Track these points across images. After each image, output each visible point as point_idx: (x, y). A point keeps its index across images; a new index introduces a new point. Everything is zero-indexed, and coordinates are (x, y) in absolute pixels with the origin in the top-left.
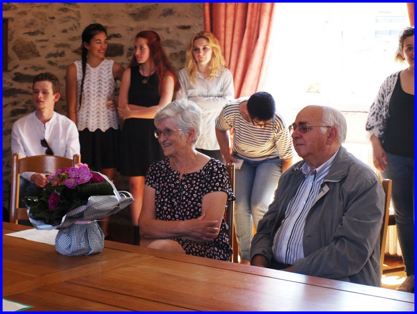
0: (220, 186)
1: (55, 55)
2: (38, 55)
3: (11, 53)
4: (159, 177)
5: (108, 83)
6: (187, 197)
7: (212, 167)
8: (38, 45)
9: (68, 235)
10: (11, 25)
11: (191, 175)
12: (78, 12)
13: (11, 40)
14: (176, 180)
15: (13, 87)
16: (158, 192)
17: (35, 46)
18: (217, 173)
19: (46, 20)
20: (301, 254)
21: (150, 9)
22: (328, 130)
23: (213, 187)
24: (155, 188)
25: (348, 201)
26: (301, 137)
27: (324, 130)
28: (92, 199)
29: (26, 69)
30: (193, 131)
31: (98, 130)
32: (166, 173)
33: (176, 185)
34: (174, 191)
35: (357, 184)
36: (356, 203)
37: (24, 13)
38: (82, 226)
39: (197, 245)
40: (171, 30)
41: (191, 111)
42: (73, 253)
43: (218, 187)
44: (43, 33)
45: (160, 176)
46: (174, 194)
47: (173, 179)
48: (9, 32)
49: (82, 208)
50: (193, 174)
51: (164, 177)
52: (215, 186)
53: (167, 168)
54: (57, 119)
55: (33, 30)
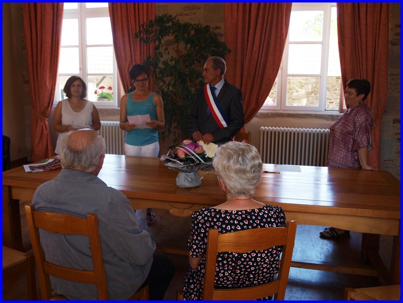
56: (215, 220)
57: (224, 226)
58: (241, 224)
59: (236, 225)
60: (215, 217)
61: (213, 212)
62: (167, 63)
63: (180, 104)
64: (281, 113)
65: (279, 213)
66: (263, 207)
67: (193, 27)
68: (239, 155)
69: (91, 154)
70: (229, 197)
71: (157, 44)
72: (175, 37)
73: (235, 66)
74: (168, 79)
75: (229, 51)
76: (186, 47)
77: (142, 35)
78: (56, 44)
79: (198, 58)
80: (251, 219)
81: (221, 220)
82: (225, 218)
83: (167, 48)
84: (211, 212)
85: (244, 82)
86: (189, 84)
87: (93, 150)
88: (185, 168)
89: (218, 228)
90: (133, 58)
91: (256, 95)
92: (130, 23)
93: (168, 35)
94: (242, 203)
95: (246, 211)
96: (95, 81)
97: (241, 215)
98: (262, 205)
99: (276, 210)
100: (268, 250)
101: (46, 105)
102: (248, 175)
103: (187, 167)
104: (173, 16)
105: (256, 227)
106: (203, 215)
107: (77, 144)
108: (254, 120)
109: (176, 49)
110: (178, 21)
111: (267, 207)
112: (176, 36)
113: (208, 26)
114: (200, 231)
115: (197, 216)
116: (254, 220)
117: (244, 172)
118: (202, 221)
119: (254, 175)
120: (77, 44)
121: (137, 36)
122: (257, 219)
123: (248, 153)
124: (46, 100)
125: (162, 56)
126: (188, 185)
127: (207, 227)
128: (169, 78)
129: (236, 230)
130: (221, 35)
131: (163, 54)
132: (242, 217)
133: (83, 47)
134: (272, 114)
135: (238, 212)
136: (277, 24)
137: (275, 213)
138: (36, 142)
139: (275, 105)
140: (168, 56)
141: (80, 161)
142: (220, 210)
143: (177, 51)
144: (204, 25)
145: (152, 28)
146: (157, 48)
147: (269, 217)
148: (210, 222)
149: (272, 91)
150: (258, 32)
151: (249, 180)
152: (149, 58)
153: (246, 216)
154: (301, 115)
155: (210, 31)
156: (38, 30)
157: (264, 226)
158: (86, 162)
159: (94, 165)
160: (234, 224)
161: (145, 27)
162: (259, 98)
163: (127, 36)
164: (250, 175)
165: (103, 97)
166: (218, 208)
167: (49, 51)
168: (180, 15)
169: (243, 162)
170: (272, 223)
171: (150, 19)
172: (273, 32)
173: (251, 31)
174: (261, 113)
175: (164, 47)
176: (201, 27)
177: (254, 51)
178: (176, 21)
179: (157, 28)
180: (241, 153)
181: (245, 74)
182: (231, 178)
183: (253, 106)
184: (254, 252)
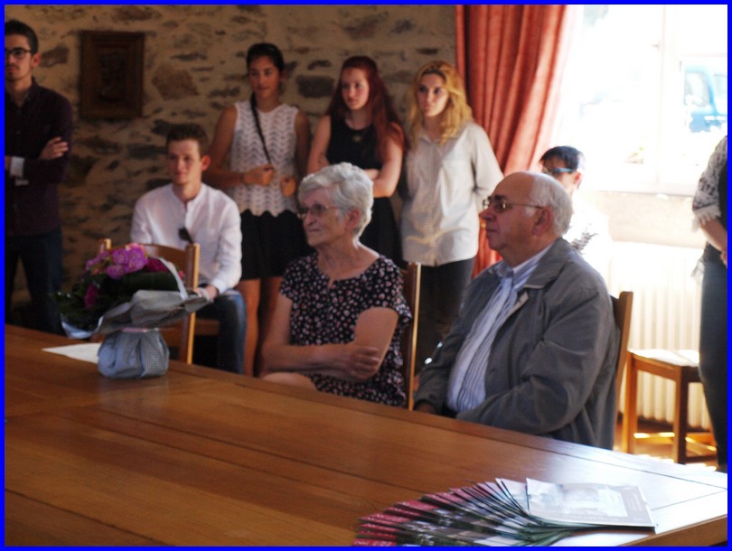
0: (385, 299)
1: (223, 94)
2: (195, 92)
3: (149, 87)
4: (300, 282)
5: (286, 139)
6: (335, 315)
7: (378, 270)
8: (196, 76)
9: (112, 347)
10: (150, 43)
11: (347, 282)
12: (264, 23)
13: (149, 67)
14: (322, 289)
15: (151, 143)
16: (296, 306)
17: (189, 78)
18: (383, 279)
19: (210, 37)
20: (481, 396)
21: (376, 21)
22: (537, 213)
23: (375, 300)
24: (292, 299)
25: (551, 318)
26: (495, 218)
27: (530, 212)
28: (141, 295)
29: (174, 114)
30: (357, 212)
31: (267, 214)
32: (310, 277)
33: (321, 297)
34: (319, 306)
35: (565, 295)
36: (561, 321)
37: (173, 25)
38: (133, 336)
39: (343, 385)
40: (407, 55)
41: (355, 182)
42: (118, 373)
43: (382, 301)
44: (204, 58)
45: (302, 281)
46: (318, 310)
47: (319, 287)
48: (147, 56)
49: (125, 307)
50: (350, 280)
51: (306, 283)
52: (378, 299)
53: (314, 270)
54: (207, 195)
55: (187, 52)
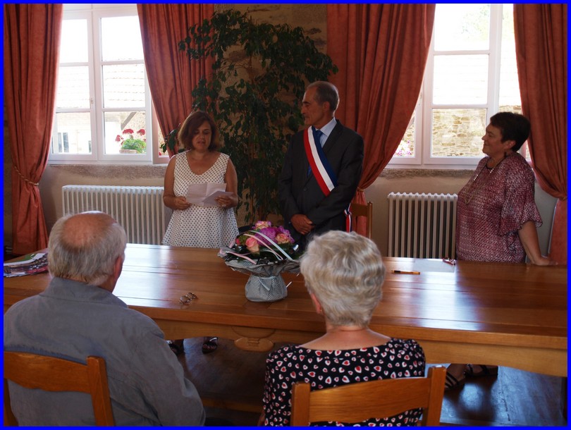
56: (305, 368)
57: (321, 378)
58: (351, 373)
59: (341, 376)
60: (305, 362)
61: (301, 354)
62: (234, 90)
63: (256, 157)
64: (423, 170)
65: (414, 353)
66: (388, 343)
67: (275, 31)
68: (342, 254)
69: (99, 255)
70: (329, 327)
71: (216, 60)
72: (245, 48)
73: (346, 94)
74: (235, 117)
75: (335, 69)
76: (264, 63)
77: (191, 44)
78: (52, 61)
79: (283, 81)
80: (367, 364)
81: (315, 367)
82: (322, 365)
83: (233, 66)
84: (297, 355)
85: (360, 119)
86: (270, 124)
87: (103, 247)
88: (260, 269)
89: (311, 382)
90: (178, 82)
91: (380, 140)
92: (172, 25)
93: (235, 44)
94: (352, 336)
95: (358, 350)
96: (119, 119)
97: (349, 358)
98: (386, 339)
99: (410, 346)
100: (396, 417)
101: (36, 161)
102: (358, 288)
103: (263, 267)
104: (243, 13)
105: (376, 378)
106: (285, 359)
107: (77, 237)
108: (379, 182)
109: (247, 66)
110: (250, 21)
111: (393, 344)
112: (248, 45)
113: (299, 29)
114: (281, 386)
115: (276, 360)
116: (371, 367)
117: (351, 282)
118: (284, 369)
119: (368, 290)
120: (86, 60)
121: (182, 48)
122: (376, 363)
123: (359, 251)
124: (36, 152)
125: (224, 80)
126: (264, 297)
127: (292, 380)
128: (238, 115)
129: (341, 384)
130: (321, 42)
131: (226, 76)
132: (351, 362)
133: (96, 65)
134: (408, 171)
135: (344, 352)
136: (414, 25)
137: (407, 353)
138: (20, 223)
139: (413, 156)
140: (235, 78)
141: (79, 266)
142: (313, 351)
143: (250, 70)
144: (293, 26)
145: (208, 33)
146: (216, 66)
147: (397, 360)
148: (297, 371)
149: (408, 131)
150: (383, 37)
151: (360, 297)
152: (203, 82)
153: (358, 360)
154: (456, 172)
155: (303, 37)
156: (22, 38)
157: (388, 377)
158: (89, 268)
159: (104, 274)
160: (337, 374)
161: (196, 31)
162: (387, 145)
163: (167, 46)
164: (361, 289)
165: (130, 147)
166: (310, 346)
167: (39, 73)
168: (255, 11)
169: (350, 267)
170: (403, 370)
171: (204, 18)
172: (408, 36)
173: (371, 35)
174: (389, 170)
175: (228, 64)
176: (288, 29)
177: (376, 69)
178: (246, 21)
179: (216, 32)
180: (346, 250)
181: (362, 105)
182: (329, 293)
183: (375, 159)
184: (373, 420)
